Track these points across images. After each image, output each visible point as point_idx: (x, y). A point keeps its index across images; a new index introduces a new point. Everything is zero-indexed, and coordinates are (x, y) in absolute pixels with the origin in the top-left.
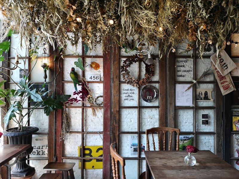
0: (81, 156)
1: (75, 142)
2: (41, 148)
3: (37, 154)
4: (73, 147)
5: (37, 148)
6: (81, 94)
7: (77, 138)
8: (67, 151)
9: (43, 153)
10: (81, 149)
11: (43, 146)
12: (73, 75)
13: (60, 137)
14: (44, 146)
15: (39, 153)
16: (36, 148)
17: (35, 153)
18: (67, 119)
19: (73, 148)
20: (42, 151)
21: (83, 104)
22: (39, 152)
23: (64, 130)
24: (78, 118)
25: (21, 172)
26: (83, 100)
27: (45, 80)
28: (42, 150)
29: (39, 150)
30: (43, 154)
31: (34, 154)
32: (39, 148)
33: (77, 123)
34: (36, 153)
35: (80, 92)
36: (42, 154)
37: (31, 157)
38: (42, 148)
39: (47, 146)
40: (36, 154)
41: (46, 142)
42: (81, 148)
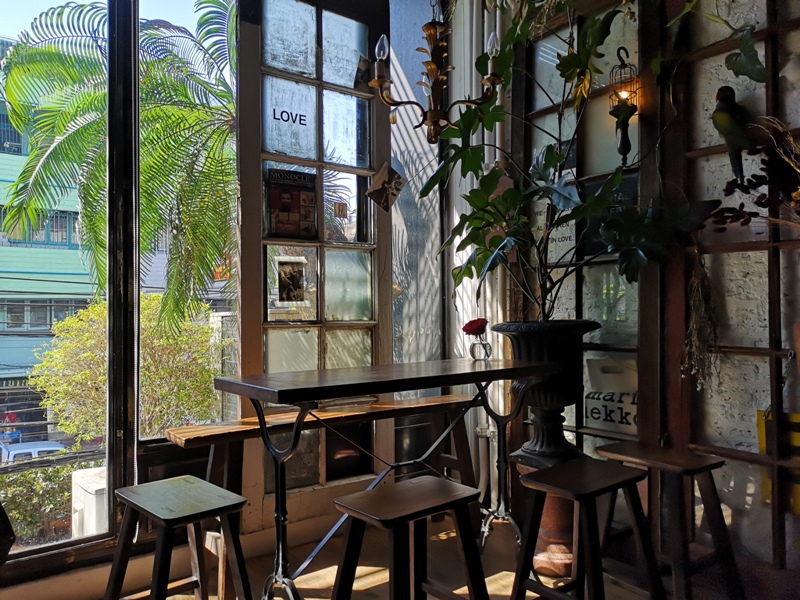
0: (769, 452)
1: (745, 391)
2: (616, 398)
3: (605, 420)
4: (736, 412)
5: (604, 398)
6: (764, 189)
7: (752, 374)
8: (713, 424)
9: (622, 418)
10: (767, 422)
11: (622, 394)
12: (724, 118)
13: (682, 364)
14: (628, 394)
15: (609, 415)
16: (601, 397)
17: (599, 413)
18: (707, 298)
19: (737, 417)
20: (621, 409)
21: (775, 231)
22: (612, 411)
23: (695, 338)
24: (755, 294)
25: (542, 454)
26: (774, 213)
27: (625, 160)
28: (620, 405)
29: (611, 406)
30: (624, 420)
31: (596, 416)
32: (612, 400)
33: (751, 316)
34: (603, 416)
35: (758, 181)
36: (621, 422)
37: (589, 426)
38: (620, 401)
39: (635, 395)
40: (601, 419)
41: (632, 380)
42: (770, 418)
